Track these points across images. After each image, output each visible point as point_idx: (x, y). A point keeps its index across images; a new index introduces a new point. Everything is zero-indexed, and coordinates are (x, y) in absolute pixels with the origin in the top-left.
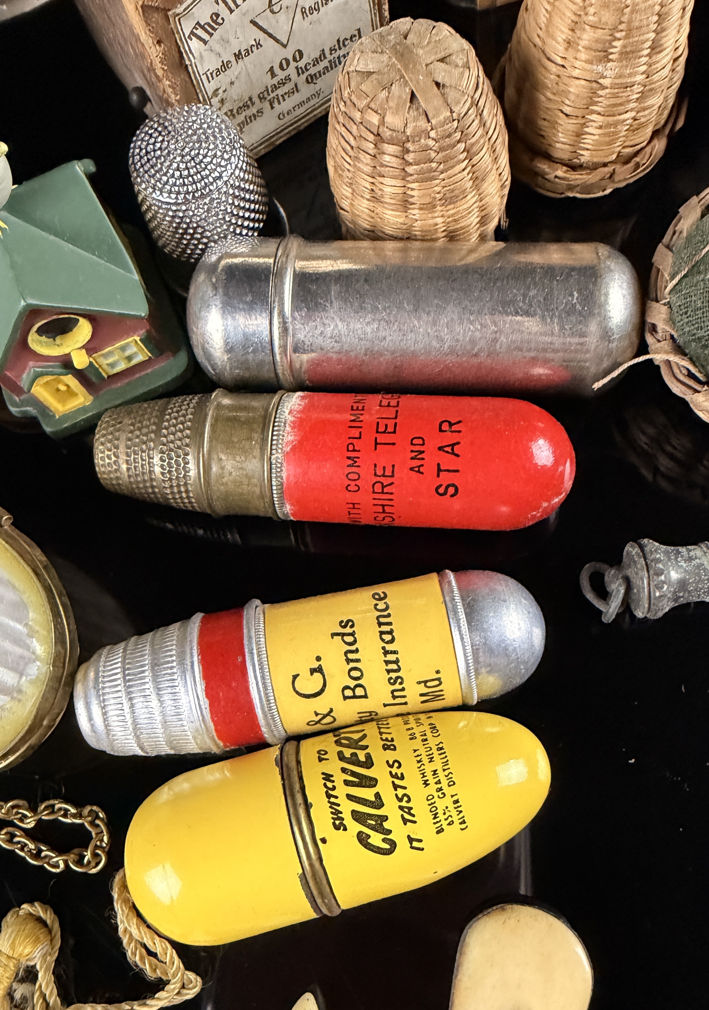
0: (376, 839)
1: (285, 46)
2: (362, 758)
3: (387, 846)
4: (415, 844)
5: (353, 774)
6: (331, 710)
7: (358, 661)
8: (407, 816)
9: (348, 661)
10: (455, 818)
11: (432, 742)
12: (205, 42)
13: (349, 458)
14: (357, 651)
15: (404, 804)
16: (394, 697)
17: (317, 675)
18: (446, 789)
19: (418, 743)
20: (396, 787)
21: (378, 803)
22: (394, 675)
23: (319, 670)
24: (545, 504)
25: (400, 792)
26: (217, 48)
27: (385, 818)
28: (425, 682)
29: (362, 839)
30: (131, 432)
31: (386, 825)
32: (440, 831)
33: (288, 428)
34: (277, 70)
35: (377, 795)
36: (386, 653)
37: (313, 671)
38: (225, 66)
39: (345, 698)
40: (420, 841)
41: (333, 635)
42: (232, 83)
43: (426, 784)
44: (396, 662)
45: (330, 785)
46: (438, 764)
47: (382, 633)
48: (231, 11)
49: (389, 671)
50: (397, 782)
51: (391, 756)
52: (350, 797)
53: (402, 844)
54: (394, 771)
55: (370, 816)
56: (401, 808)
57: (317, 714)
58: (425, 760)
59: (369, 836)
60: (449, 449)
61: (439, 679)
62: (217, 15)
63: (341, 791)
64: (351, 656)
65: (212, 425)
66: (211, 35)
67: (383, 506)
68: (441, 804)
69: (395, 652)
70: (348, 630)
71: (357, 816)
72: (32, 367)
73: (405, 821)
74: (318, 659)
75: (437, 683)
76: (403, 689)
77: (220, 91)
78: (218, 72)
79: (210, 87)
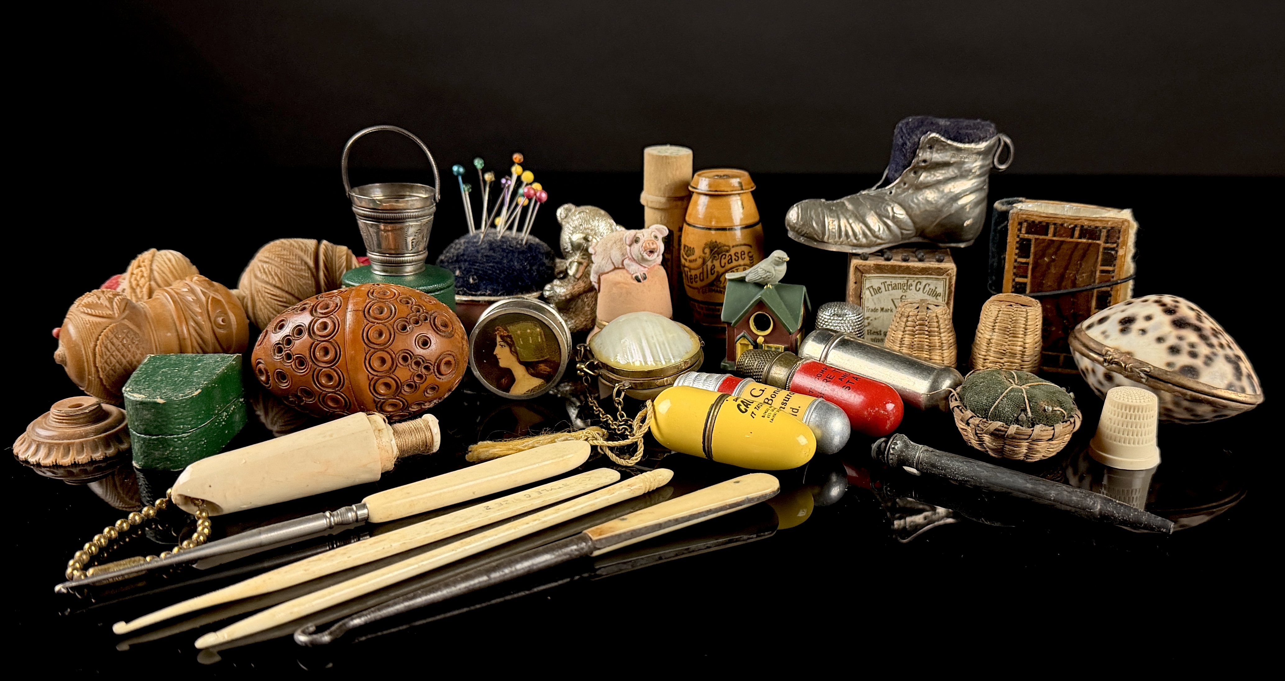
0: (743, 407)
4: (753, 415)
7: (775, 395)
12: (872, 295)
17: (762, 392)
22: (785, 402)
23: (763, 391)
24: (877, 409)
26: (876, 301)
28: (793, 409)
29: (739, 406)
32: (763, 416)
36: (786, 398)
38: (875, 310)
40: (755, 415)
42: (875, 319)
48: (886, 291)
49: (784, 400)
53: (749, 413)
61: (798, 410)
62: (880, 289)
64: (774, 393)
66: (875, 294)
69: (789, 399)
72: (743, 334)
73: (756, 408)
74: (765, 388)
75: (796, 411)
76: (784, 408)
77: (870, 319)
78: (872, 310)
79: (867, 314)
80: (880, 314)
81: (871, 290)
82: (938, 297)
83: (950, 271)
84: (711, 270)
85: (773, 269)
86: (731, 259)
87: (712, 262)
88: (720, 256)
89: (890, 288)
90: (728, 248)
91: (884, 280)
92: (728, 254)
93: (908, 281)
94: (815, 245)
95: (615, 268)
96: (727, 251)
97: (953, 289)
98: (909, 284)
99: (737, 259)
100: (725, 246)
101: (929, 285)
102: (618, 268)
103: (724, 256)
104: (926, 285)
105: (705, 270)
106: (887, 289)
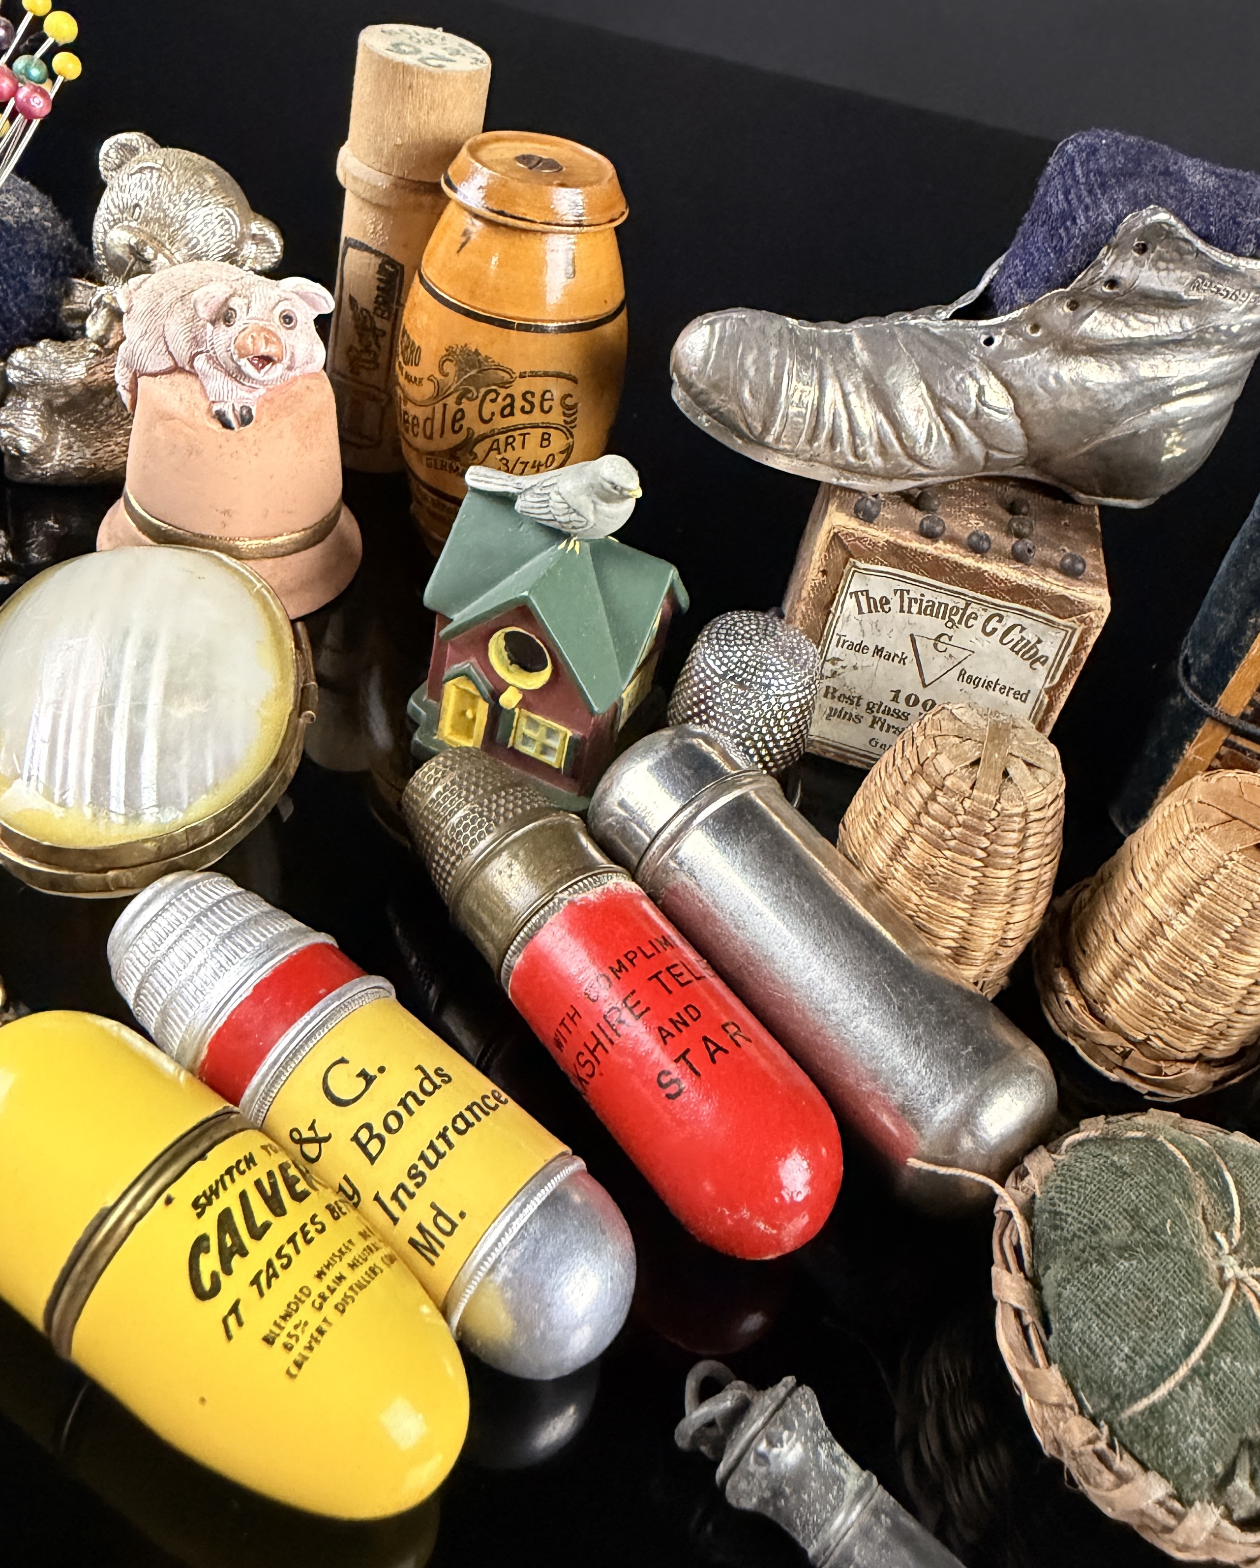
0: (209, 1263)
1: (925, 686)
2: (301, 1187)
3: (207, 1284)
4: (232, 1320)
5: (274, 1186)
6: (327, 1139)
7: (410, 1112)
8: (263, 1279)
9: (403, 1103)
10: (299, 1348)
11: (375, 1259)
12: (861, 612)
13: (619, 962)
14: (420, 1103)
15: (277, 1264)
16: (395, 1197)
17: (362, 1082)
18: (329, 1306)
19: (360, 1245)
20: (292, 1240)
21: (258, 1233)
22: (422, 1166)
24: (746, 1214)
25: (289, 1250)
26: (867, 626)
27: (244, 1253)
28: (440, 1213)
29: (200, 1245)
30: (478, 771)
31: (236, 1261)
32: (269, 1340)
33: (599, 890)
34: (902, 697)
35: (267, 1226)
36: (443, 1135)
37: (363, 1074)
38: (860, 648)
39: (356, 1138)
40: (240, 1323)
41: (420, 1068)
42: (855, 668)
43: (320, 1275)
44: (440, 1156)
45: (243, 1166)
46: (352, 1277)
47: (461, 1115)
48: (902, 611)
49: (423, 1157)
50: (299, 1239)
51: (325, 1217)
52: (243, 1196)
53: (221, 1304)
54: (310, 1227)
55: (235, 1234)
56: (270, 1264)
57: (312, 1128)
58: (348, 1258)
59: (207, 1250)
60: (712, 1048)
61: (454, 1226)
62: (888, 602)
63: (245, 1182)
64: (410, 1101)
65: (543, 826)
66: (870, 611)
67: (599, 1043)
68: (305, 1312)
69: (450, 1145)
70: (438, 1080)
71: (225, 1220)
72: (469, 664)
73: (256, 1281)
74: (382, 1070)
75: (447, 1227)
76: (411, 1196)
77: (840, 664)
78: (851, 646)
79: (834, 651)
80: (867, 659)
81: (863, 599)
82: (1038, 665)
83: (1092, 614)
84: (454, 421)
85: (591, 506)
86: (512, 405)
87: (459, 402)
88: (483, 391)
89: (915, 608)
90: (507, 376)
91: (904, 586)
92: (503, 392)
93: (967, 605)
94: (737, 444)
95: (176, 369)
96: (505, 384)
97: (1084, 656)
98: (969, 612)
99: (528, 408)
100: (499, 368)
101: (1023, 629)
102: (182, 370)
103: (492, 395)
104: (1014, 626)
105: (438, 416)
106: (906, 608)
